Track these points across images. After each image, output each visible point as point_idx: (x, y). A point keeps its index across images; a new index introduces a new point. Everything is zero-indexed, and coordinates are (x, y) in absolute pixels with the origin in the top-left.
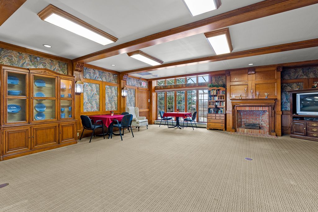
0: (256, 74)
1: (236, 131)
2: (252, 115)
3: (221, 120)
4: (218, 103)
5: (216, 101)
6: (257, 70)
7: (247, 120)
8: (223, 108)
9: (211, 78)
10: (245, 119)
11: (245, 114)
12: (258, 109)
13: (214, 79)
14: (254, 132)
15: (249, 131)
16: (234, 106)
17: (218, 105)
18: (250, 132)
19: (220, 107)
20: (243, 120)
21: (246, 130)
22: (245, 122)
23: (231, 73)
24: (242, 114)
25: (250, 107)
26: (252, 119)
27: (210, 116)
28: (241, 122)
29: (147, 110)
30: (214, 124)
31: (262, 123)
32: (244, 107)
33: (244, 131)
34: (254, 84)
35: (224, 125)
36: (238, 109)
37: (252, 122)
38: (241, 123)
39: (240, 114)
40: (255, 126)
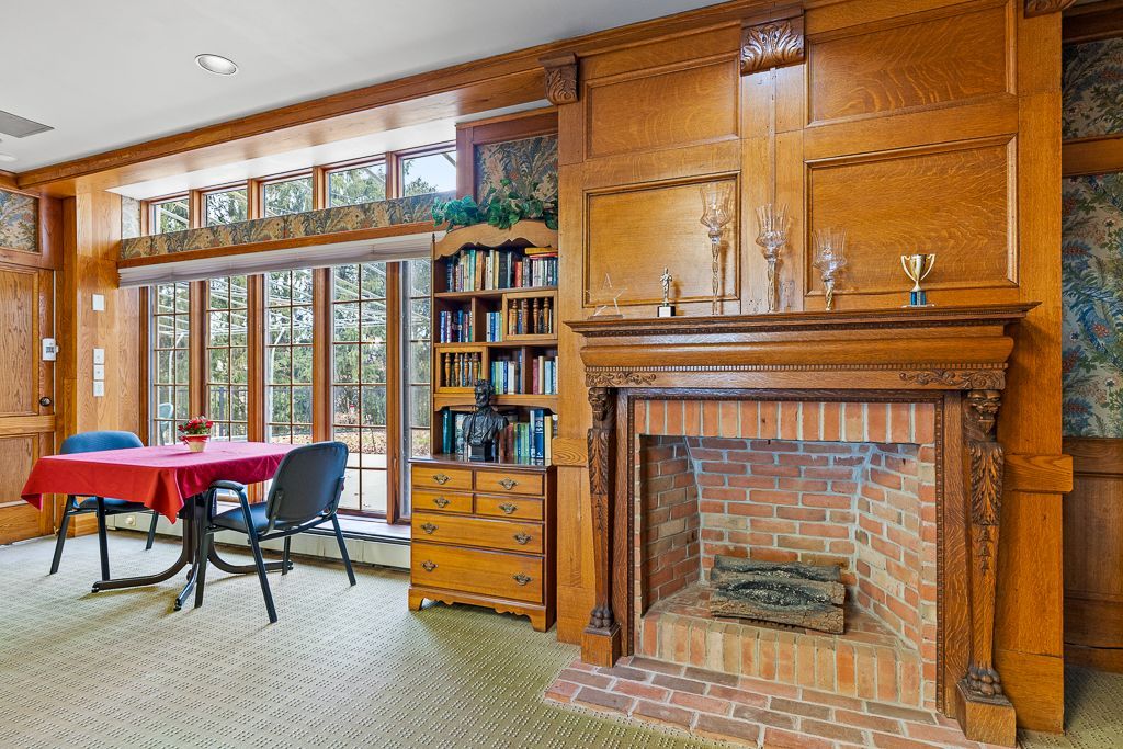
0: (818, 59)
1: (621, 645)
2: (785, 479)
3: (519, 528)
4: (511, 368)
5: (497, 353)
6: (819, 24)
7: (744, 525)
8: (548, 412)
9: (476, 160)
10: (726, 516)
11: (729, 469)
12: (833, 424)
13: (494, 165)
14: (788, 671)
15: (747, 658)
17: (511, 387)
18: (758, 662)
19: (524, 400)
20: (707, 521)
21: (715, 640)
22: (720, 536)
24: (697, 464)
25: (760, 409)
26: (783, 513)
27: (431, 488)
28: (694, 536)
30: (458, 559)
32: (700, 409)
33: (697, 653)
34: (798, 172)
35: (536, 571)
36: (651, 420)
37: (783, 542)
38: (695, 550)
39: (685, 465)
40: (803, 596)
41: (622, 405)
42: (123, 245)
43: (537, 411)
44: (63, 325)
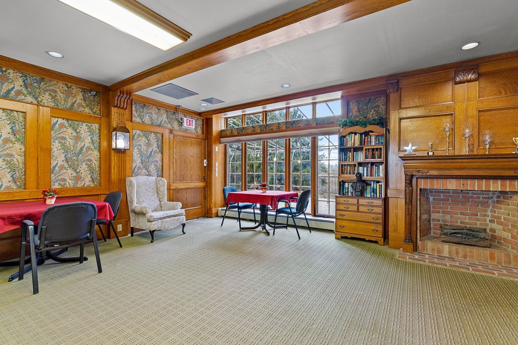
0: (482, 80)
1: (415, 249)
2: (463, 203)
3: (374, 216)
4: (365, 169)
5: (360, 164)
6: (483, 70)
7: (448, 217)
8: (378, 182)
9: (348, 105)
10: (441, 214)
11: (443, 200)
12: (488, 185)
13: (354, 108)
14: (472, 257)
15: (457, 253)
16: (412, 176)
17: (365, 174)
18: (461, 254)
19: (369, 178)
20: (434, 216)
21: (446, 247)
22: (439, 221)
23: (404, 83)
24: (431, 199)
25: (462, 181)
26: (462, 214)
27: (342, 204)
28: (430, 220)
29: (201, 184)
30: (353, 224)
31: (495, 226)
32: (441, 181)
33: (439, 251)
34: (475, 113)
35: (380, 228)
36: (423, 184)
37: (461, 222)
38: (430, 224)
39: (428, 198)
40: (474, 236)
41: (414, 180)
42: (222, 131)
43: (374, 181)
44: (209, 155)
